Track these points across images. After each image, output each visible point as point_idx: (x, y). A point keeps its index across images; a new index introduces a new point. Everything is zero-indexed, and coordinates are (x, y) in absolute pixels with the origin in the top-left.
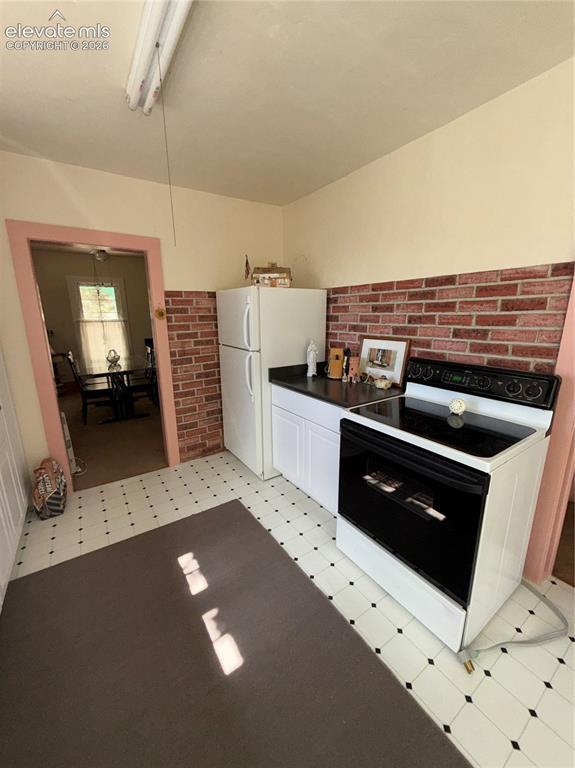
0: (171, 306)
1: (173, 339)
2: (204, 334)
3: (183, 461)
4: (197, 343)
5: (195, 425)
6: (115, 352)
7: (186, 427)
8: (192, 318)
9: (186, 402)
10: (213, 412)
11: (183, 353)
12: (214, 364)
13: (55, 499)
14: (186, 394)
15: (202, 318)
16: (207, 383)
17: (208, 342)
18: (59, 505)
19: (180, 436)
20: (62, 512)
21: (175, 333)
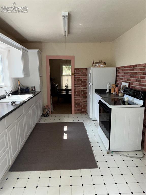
0: (76, 72)
1: (75, 80)
2: (84, 80)
3: (75, 113)
4: (82, 82)
5: (79, 104)
6: (67, 84)
7: (77, 104)
8: (81, 75)
9: (78, 97)
10: (84, 101)
11: (78, 84)
12: (86, 88)
13: (47, 113)
14: (78, 95)
15: (83, 75)
16: (84, 93)
17: (84, 82)
18: (47, 115)
19: (75, 106)
20: (48, 116)
21: (76, 79)
